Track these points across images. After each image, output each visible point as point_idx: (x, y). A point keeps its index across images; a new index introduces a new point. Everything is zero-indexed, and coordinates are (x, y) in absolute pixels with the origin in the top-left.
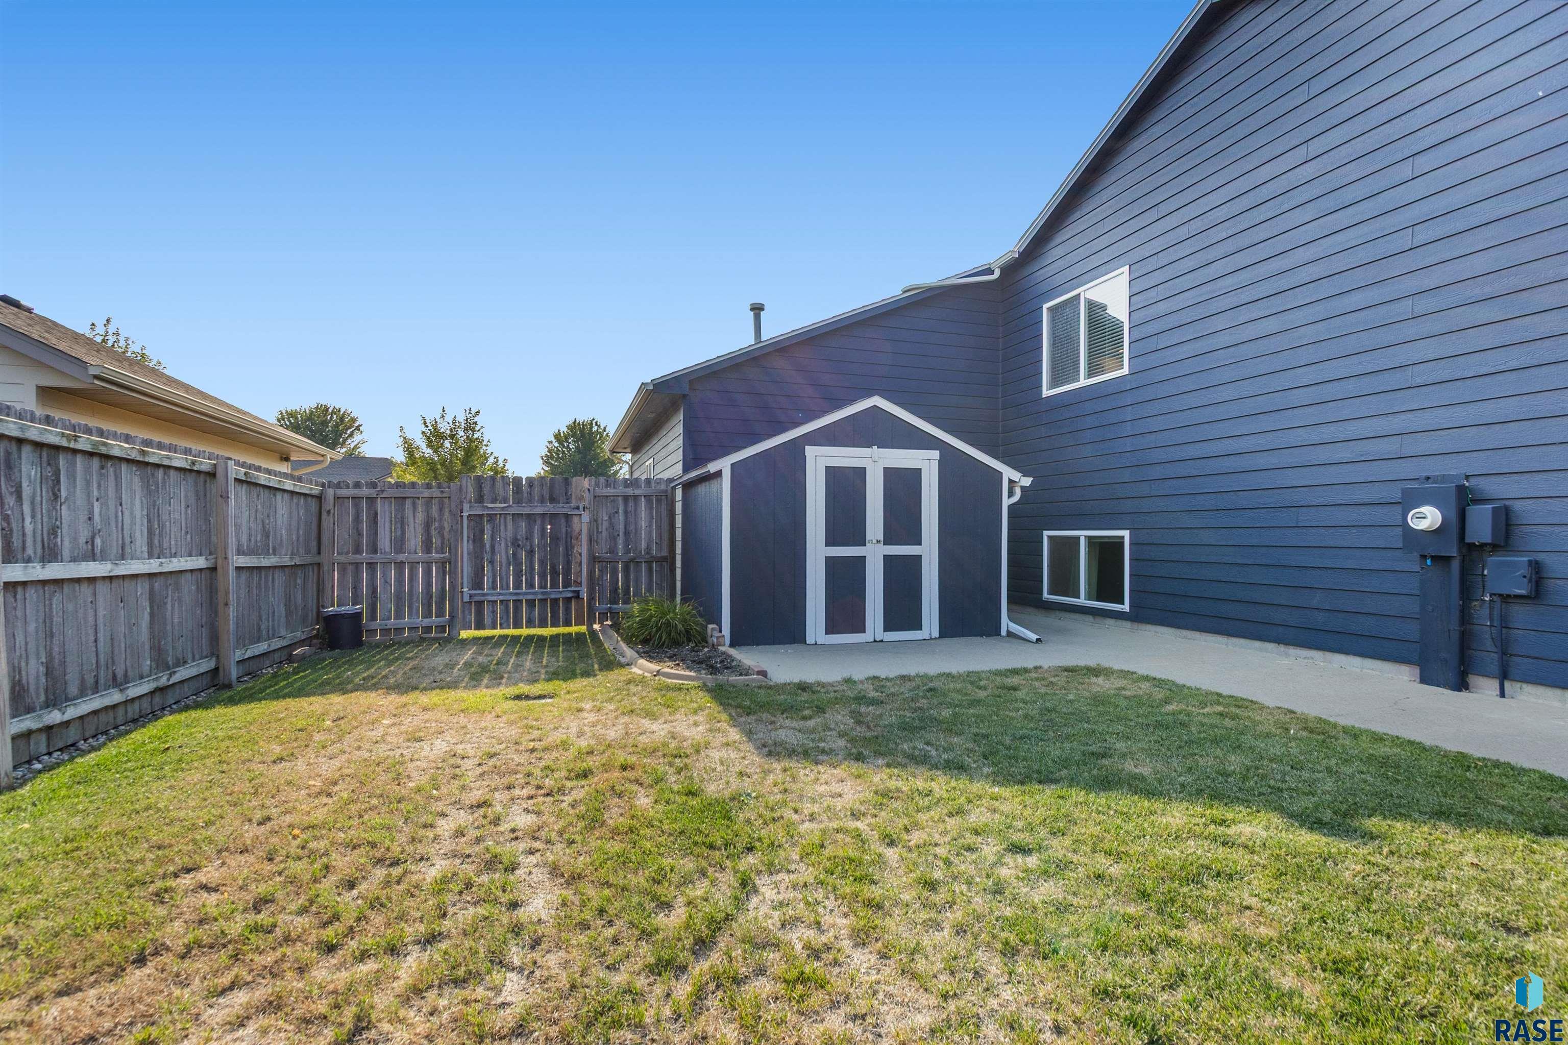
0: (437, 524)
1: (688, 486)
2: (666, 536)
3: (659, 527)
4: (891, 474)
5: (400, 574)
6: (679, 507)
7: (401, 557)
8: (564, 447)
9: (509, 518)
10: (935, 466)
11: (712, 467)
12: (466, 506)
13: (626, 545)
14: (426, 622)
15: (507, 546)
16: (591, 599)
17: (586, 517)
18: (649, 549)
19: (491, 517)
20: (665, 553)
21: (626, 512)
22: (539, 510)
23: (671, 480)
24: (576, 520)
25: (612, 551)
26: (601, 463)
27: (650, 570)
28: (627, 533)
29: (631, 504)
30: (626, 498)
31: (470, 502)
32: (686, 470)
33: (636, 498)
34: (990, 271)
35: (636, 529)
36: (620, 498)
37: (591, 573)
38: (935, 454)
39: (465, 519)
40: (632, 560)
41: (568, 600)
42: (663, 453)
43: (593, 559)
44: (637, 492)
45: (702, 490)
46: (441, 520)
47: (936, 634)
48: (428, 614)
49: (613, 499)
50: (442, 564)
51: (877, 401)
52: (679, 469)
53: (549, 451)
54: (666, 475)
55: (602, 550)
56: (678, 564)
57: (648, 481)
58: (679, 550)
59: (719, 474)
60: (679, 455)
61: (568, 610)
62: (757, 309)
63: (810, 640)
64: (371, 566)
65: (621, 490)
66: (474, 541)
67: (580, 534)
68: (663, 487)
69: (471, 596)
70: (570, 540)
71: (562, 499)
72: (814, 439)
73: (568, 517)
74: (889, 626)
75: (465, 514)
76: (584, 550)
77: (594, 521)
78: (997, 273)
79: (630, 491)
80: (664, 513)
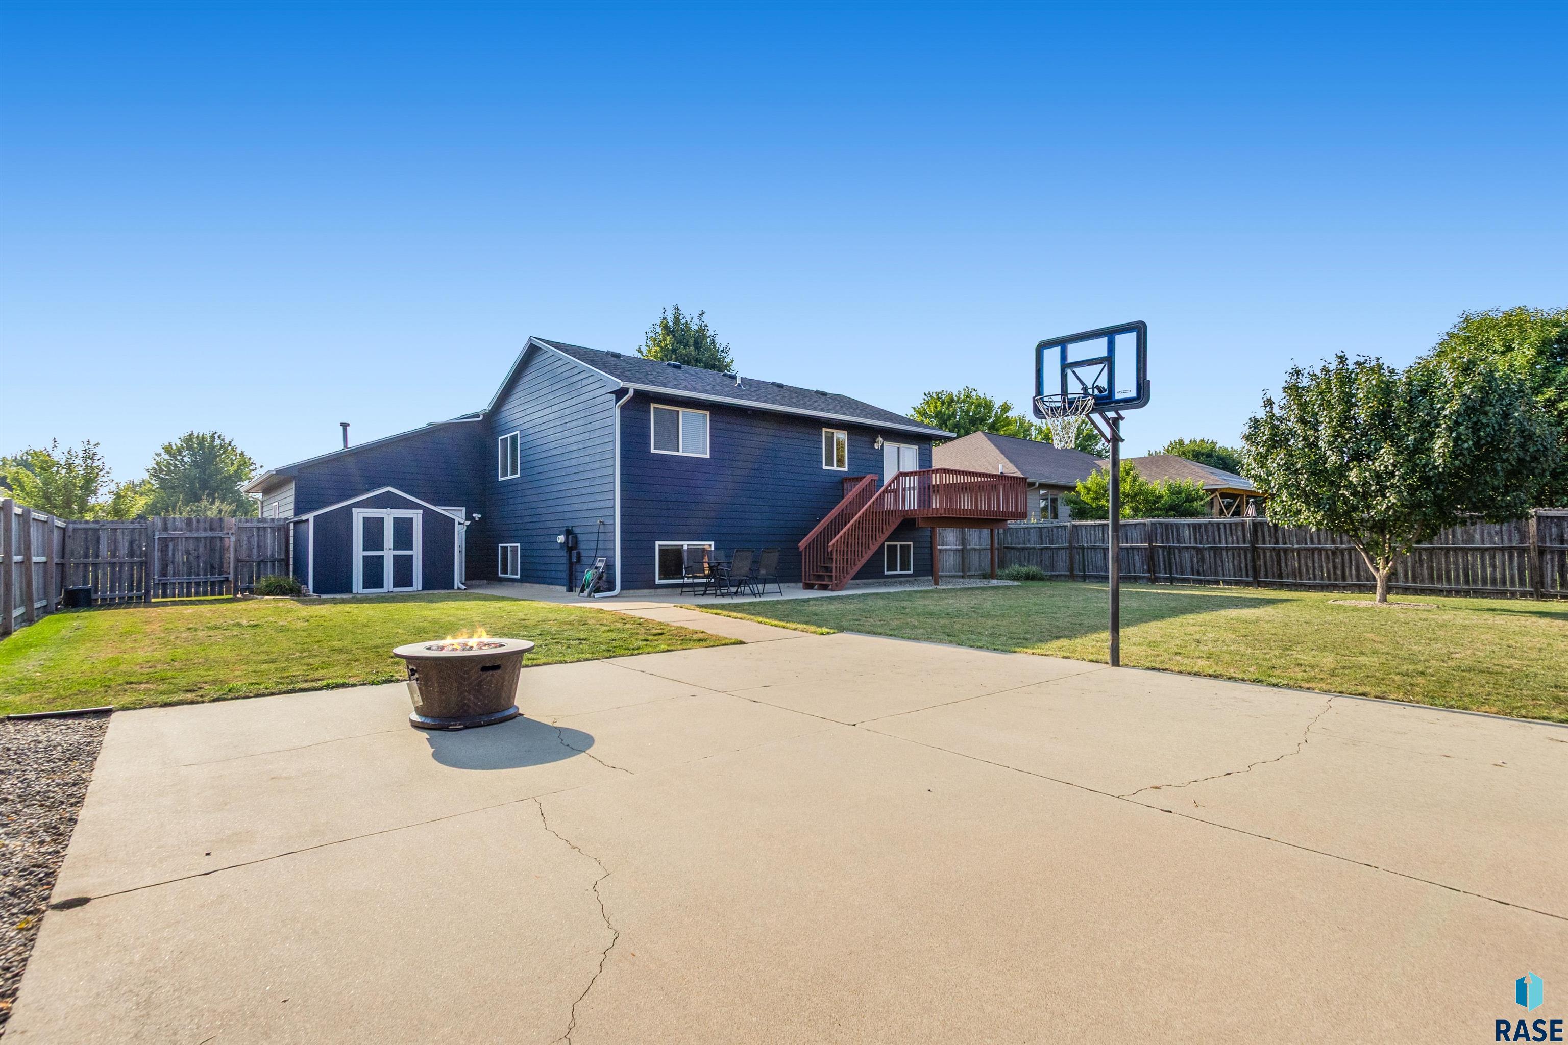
0: (137, 543)
1: (296, 523)
2: (283, 548)
3: (279, 544)
4: (397, 521)
5: (113, 569)
6: (292, 533)
7: (115, 560)
8: (176, 460)
9: (184, 539)
10: (420, 517)
11: (304, 518)
12: (157, 533)
13: (259, 551)
14: (130, 594)
15: (182, 554)
16: (236, 581)
17: (233, 539)
18: (273, 555)
19: (173, 539)
20: (283, 557)
21: (258, 536)
22: (203, 535)
23: (286, 519)
24: (226, 540)
25: (249, 556)
26: (225, 477)
27: (274, 565)
28: (259, 546)
29: (261, 533)
30: (258, 528)
31: (159, 531)
32: (296, 514)
33: (265, 528)
34: (477, 416)
35: (265, 544)
36: (255, 529)
37: (236, 569)
38: (421, 511)
39: (156, 541)
40: (262, 561)
41: (221, 582)
42: (284, 501)
43: (238, 560)
44: (265, 525)
45: (303, 526)
46: (140, 540)
47: (420, 588)
48: (131, 589)
49: (251, 529)
50: (141, 564)
51: (390, 489)
52: (292, 513)
53: (157, 464)
54: (282, 516)
55: (243, 555)
56: (291, 561)
57: (273, 520)
58: (291, 555)
59: (307, 520)
60: (292, 506)
61: (221, 588)
62: (345, 426)
63: (354, 591)
64: (95, 565)
65: (255, 524)
66: (162, 551)
67: (229, 547)
68: (282, 522)
69: (159, 580)
70: (223, 550)
71: (219, 529)
72: (358, 505)
73: (221, 539)
74: (396, 585)
75: (156, 537)
76: (232, 556)
77: (238, 541)
78: (481, 417)
79: (261, 525)
80: (283, 536)
